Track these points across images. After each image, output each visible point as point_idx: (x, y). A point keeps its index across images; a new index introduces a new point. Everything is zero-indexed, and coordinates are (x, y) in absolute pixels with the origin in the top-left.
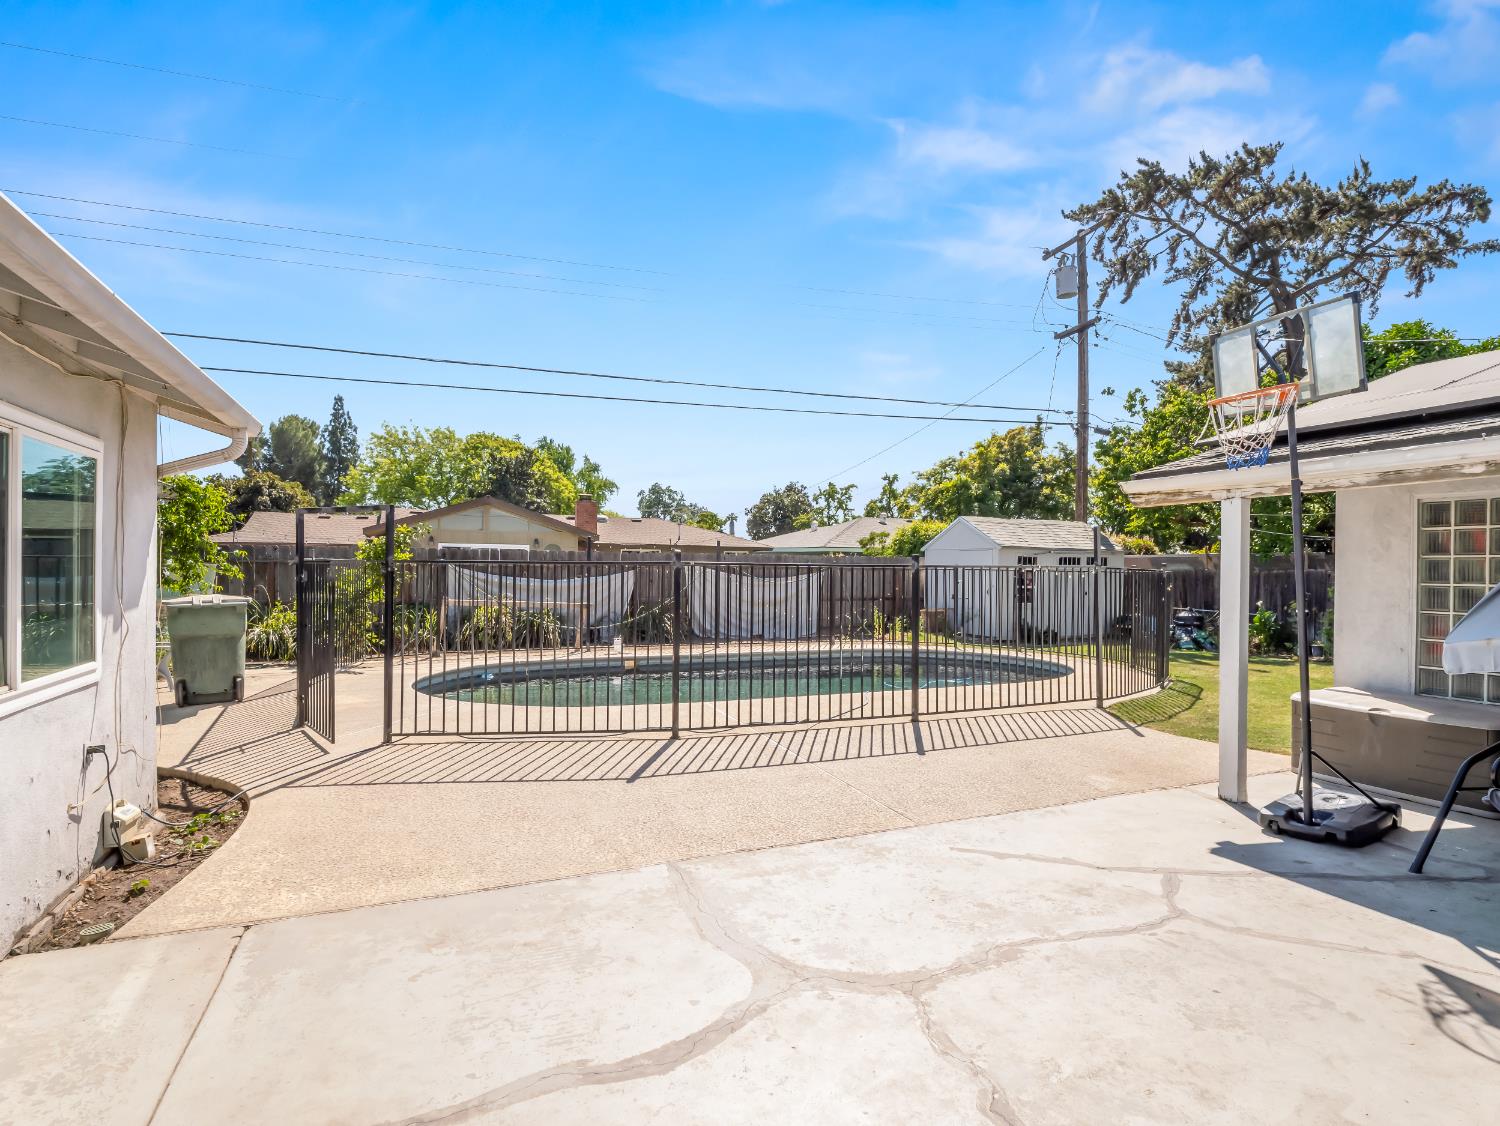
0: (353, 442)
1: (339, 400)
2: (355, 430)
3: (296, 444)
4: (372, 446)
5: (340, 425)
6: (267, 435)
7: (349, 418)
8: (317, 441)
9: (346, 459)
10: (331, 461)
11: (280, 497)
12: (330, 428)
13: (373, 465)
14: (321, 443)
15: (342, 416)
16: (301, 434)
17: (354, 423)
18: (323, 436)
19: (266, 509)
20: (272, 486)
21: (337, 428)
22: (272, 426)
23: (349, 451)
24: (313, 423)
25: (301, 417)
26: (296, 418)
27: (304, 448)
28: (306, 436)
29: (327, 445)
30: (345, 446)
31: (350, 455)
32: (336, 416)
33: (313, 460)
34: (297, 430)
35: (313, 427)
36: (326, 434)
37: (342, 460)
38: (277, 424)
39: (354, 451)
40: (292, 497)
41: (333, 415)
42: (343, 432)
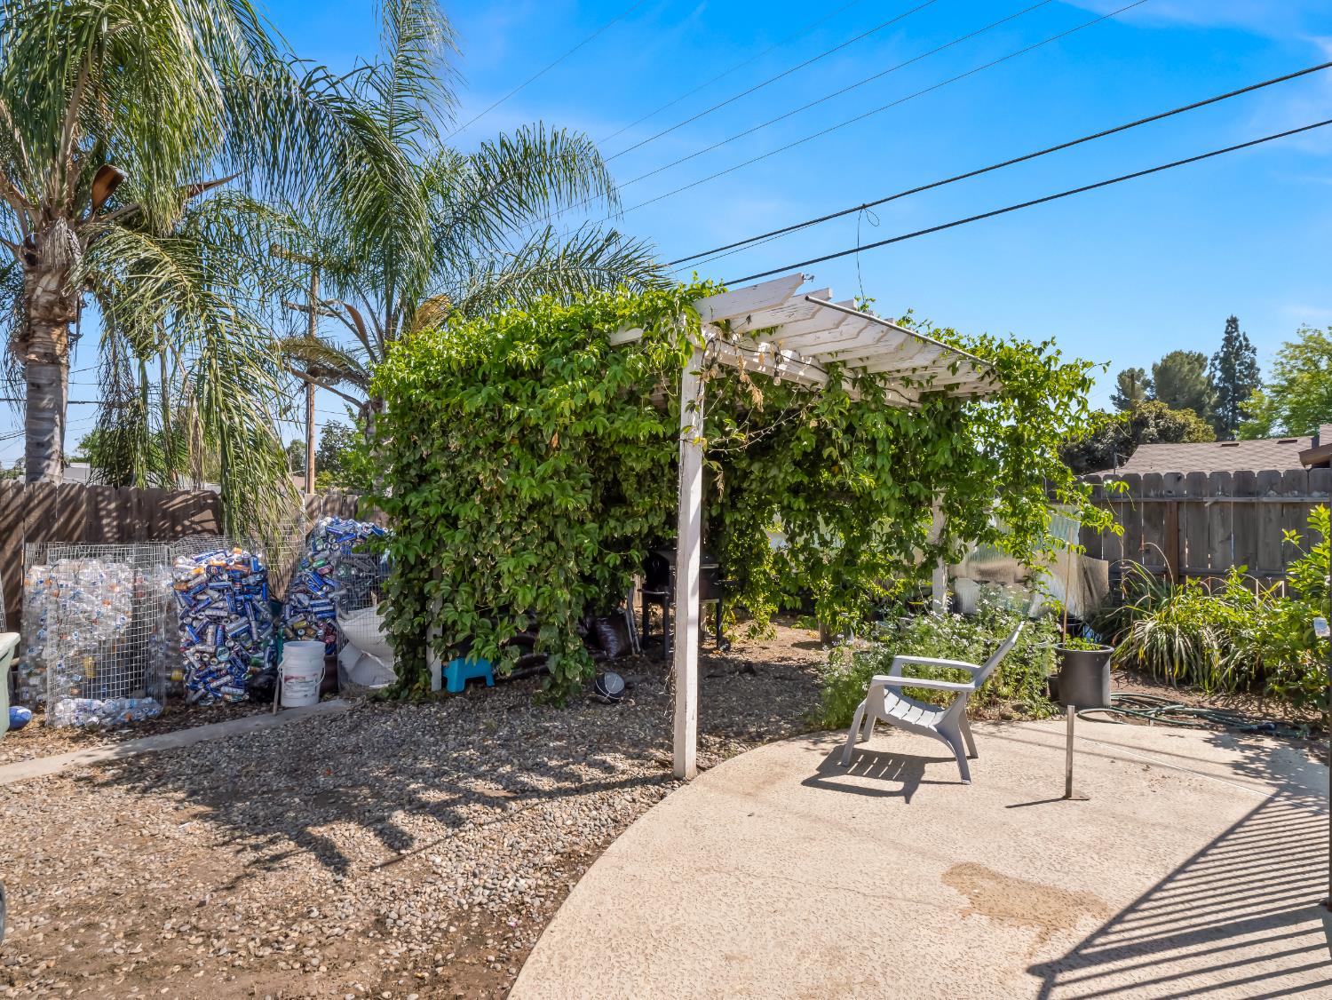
0: (1252, 366)
1: (1233, 322)
2: (1254, 352)
3: (1181, 380)
4: (1284, 361)
5: (1234, 347)
6: (1149, 375)
7: (1246, 339)
8: (1205, 374)
9: (1244, 387)
10: (1224, 391)
11: (1169, 428)
12: (1222, 355)
13: (1286, 383)
14: (1212, 373)
15: (1236, 339)
16: (1186, 368)
17: (1252, 343)
18: (1213, 365)
19: (1153, 441)
20: (1159, 416)
21: (1231, 353)
22: (1155, 366)
23: (1246, 376)
24: (1200, 356)
25: (1186, 351)
26: (1180, 353)
27: (1191, 383)
28: (1192, 370)
29: (1218, 374)
30: (1241, 372)
31: (1247, 381)
32: (1229, 340)
33: (1201, 394)
34: (1182, 365)
35: (1199, 360)
36: (1217, 362)
37: (1237, 388)
38: (1159, 363)
39: (1252, 376)
40: (1184, 426)
41: (1226, 339)
42: (1237, 355)
